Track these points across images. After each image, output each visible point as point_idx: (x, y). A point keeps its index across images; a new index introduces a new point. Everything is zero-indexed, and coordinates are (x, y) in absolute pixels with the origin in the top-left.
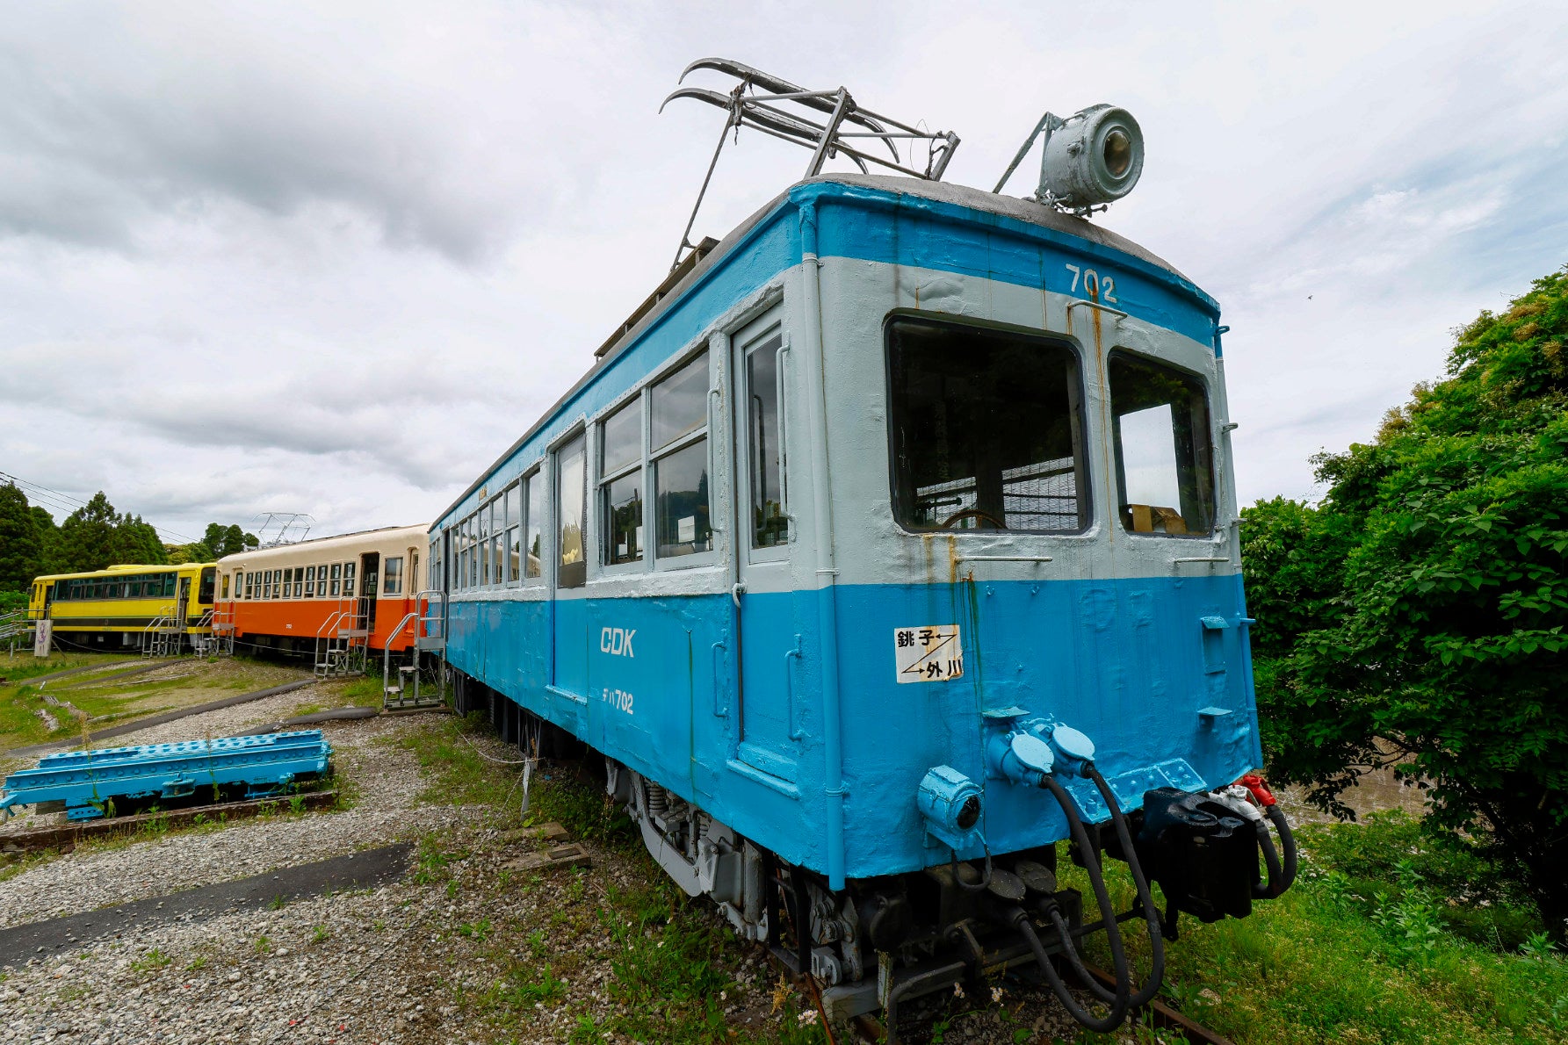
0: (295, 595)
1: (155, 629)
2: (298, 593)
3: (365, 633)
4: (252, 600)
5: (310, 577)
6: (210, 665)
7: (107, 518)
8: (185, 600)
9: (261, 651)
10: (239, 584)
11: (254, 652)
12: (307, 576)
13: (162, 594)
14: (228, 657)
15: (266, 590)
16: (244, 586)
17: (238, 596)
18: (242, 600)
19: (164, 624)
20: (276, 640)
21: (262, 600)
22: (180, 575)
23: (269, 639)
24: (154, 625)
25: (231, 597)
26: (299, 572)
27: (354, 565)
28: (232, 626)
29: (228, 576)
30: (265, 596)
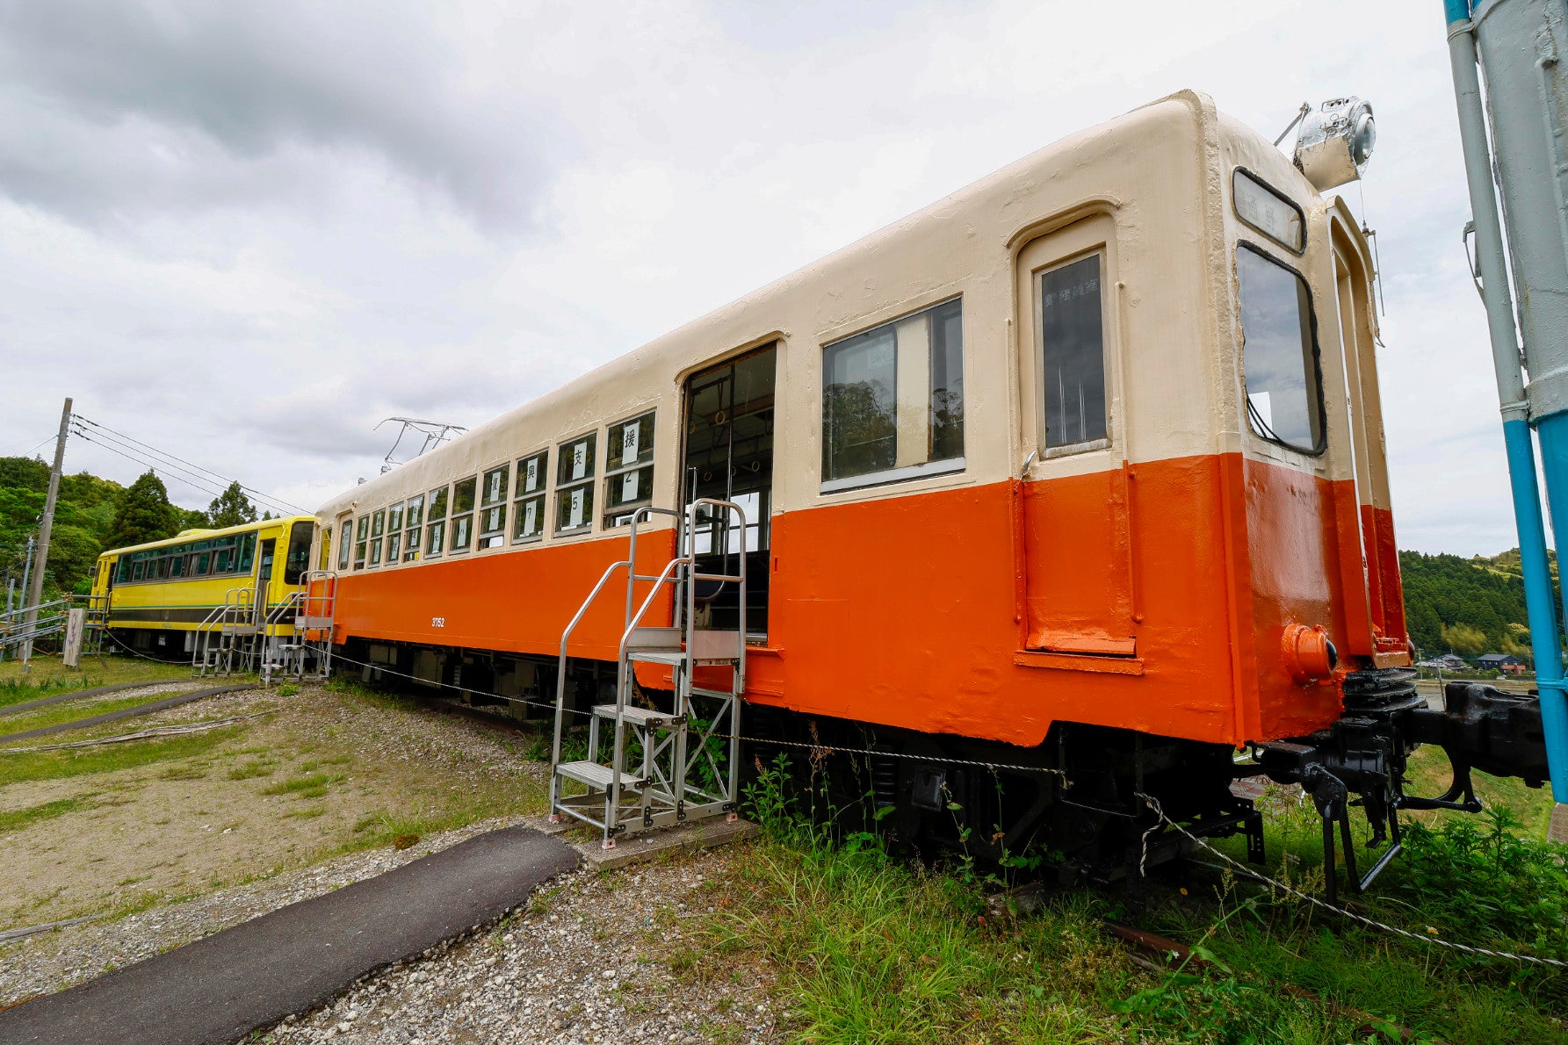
0: (454, 546)
1: (215, 626)
2: (462, 541)
3: (733, 644)
4: (364, 571)
5: (495, 495)
6: (281, 701)
7: (241, 510)
8: (265, 577)
9: (378, 677)
10: (346, 542)
11: (366, 677)
12: (486, 494)
13: (235, 570)
14: (320, 683)
15: (390, 548)
16: (354, 542)
17: (343, 566)
18: (350, 572)
19: (230, 617)
20: (408, 653)
21: (383, 567)
22: (261, 536)
23: (394, 652)
24: (211, 620)
25: (333, 571)
26: (465, 490)
27: (647, 423)
28: (330, 622)
29: (330, 531)
30: (389, 559)
